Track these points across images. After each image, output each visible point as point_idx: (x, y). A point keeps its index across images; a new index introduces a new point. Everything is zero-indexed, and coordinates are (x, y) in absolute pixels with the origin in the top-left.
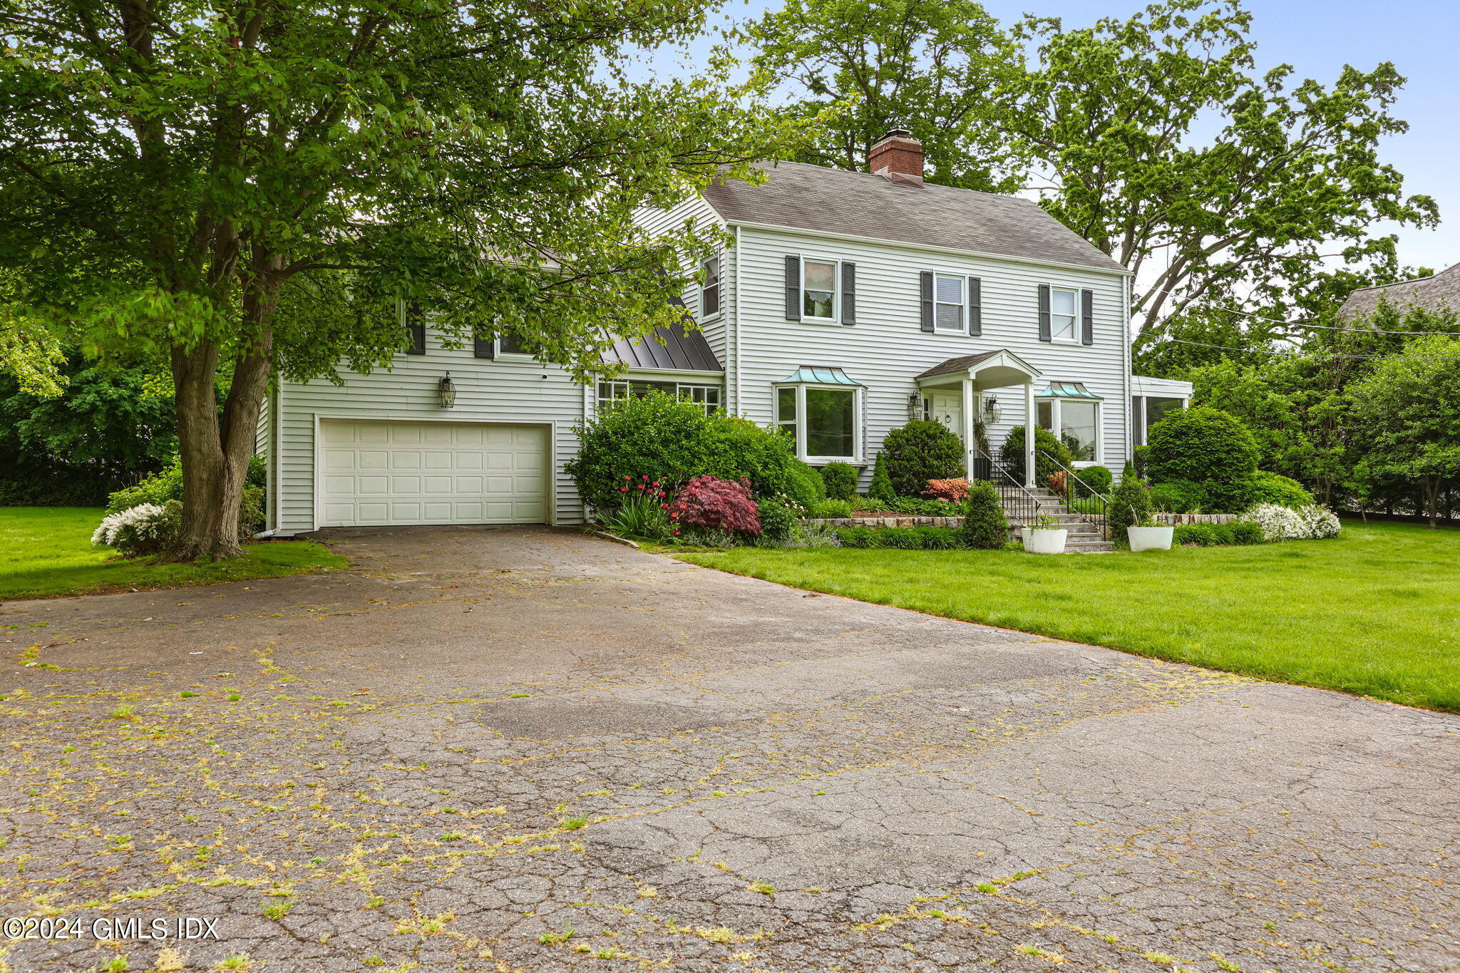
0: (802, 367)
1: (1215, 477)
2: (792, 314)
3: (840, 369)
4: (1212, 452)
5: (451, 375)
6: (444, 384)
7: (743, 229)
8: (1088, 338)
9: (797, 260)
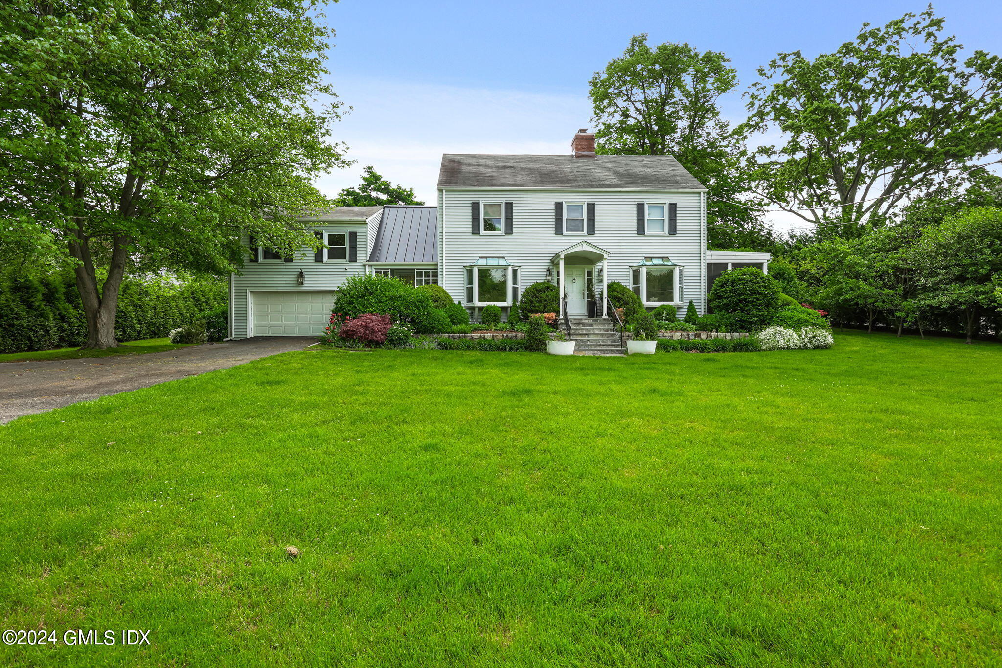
0: (481, 257)
1: (742, 310)
2: (475, 231)
3: (504, 257)
4: (739, 295)
5: (303, 270)
6: (301, 275)
7: (446, 191)
8: (673, 231)
9: (478, 203)
